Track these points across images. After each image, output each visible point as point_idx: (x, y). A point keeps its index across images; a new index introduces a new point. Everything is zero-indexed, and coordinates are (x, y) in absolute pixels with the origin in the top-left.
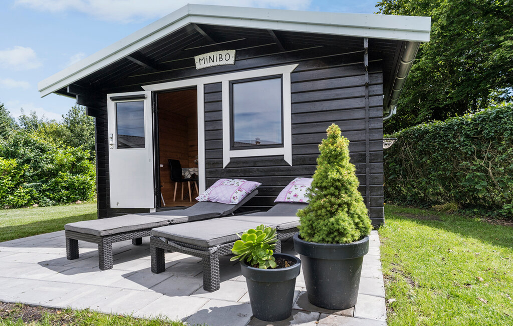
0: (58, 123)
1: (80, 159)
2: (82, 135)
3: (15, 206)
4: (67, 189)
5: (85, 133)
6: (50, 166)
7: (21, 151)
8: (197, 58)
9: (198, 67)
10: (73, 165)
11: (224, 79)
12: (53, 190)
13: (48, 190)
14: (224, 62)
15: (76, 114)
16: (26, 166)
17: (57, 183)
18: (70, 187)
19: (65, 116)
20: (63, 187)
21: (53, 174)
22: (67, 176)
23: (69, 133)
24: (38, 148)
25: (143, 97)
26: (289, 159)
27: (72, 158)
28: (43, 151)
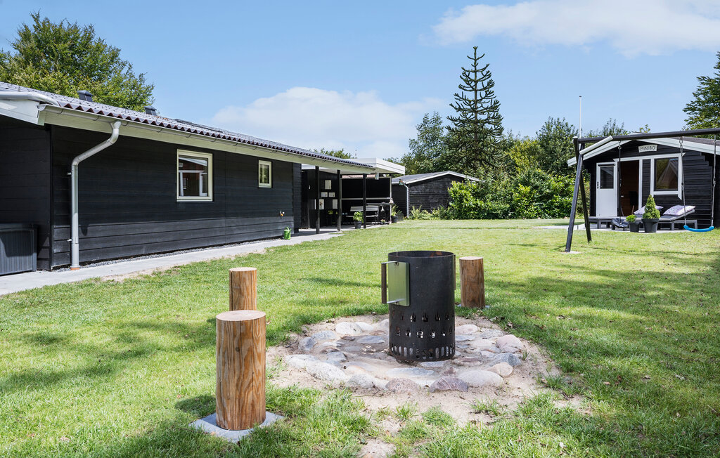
0: (531, 139)
1: (567, 185)
2: (554, 151)
3: (529, 218)
4: (558, 207)
5: (558, 149)
6: (548, 191)
7: (532, 181)
8: (639, 147)
9: (640, 151)
10: (563, 190)
11: (652, 158)
12: (549, 208)
13: (546, 208)
14: (652, 150)
15: (550, 130)
16: (535, 191)
17: (552, 203)
18: (561, 206)
19: (539, 133)
20: (555, 206)
21: (549, 196)
22: (558, 198)
23: (541, 150)
24: (541, 178)
25: (613, 165)
26: (680, 197)
27: (562, 184)
28: (544, 179)
